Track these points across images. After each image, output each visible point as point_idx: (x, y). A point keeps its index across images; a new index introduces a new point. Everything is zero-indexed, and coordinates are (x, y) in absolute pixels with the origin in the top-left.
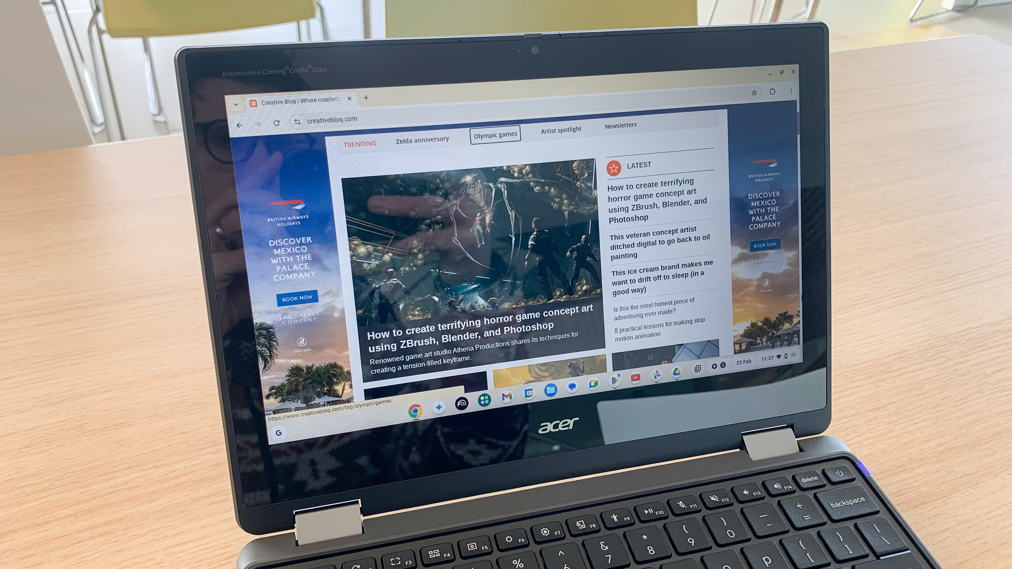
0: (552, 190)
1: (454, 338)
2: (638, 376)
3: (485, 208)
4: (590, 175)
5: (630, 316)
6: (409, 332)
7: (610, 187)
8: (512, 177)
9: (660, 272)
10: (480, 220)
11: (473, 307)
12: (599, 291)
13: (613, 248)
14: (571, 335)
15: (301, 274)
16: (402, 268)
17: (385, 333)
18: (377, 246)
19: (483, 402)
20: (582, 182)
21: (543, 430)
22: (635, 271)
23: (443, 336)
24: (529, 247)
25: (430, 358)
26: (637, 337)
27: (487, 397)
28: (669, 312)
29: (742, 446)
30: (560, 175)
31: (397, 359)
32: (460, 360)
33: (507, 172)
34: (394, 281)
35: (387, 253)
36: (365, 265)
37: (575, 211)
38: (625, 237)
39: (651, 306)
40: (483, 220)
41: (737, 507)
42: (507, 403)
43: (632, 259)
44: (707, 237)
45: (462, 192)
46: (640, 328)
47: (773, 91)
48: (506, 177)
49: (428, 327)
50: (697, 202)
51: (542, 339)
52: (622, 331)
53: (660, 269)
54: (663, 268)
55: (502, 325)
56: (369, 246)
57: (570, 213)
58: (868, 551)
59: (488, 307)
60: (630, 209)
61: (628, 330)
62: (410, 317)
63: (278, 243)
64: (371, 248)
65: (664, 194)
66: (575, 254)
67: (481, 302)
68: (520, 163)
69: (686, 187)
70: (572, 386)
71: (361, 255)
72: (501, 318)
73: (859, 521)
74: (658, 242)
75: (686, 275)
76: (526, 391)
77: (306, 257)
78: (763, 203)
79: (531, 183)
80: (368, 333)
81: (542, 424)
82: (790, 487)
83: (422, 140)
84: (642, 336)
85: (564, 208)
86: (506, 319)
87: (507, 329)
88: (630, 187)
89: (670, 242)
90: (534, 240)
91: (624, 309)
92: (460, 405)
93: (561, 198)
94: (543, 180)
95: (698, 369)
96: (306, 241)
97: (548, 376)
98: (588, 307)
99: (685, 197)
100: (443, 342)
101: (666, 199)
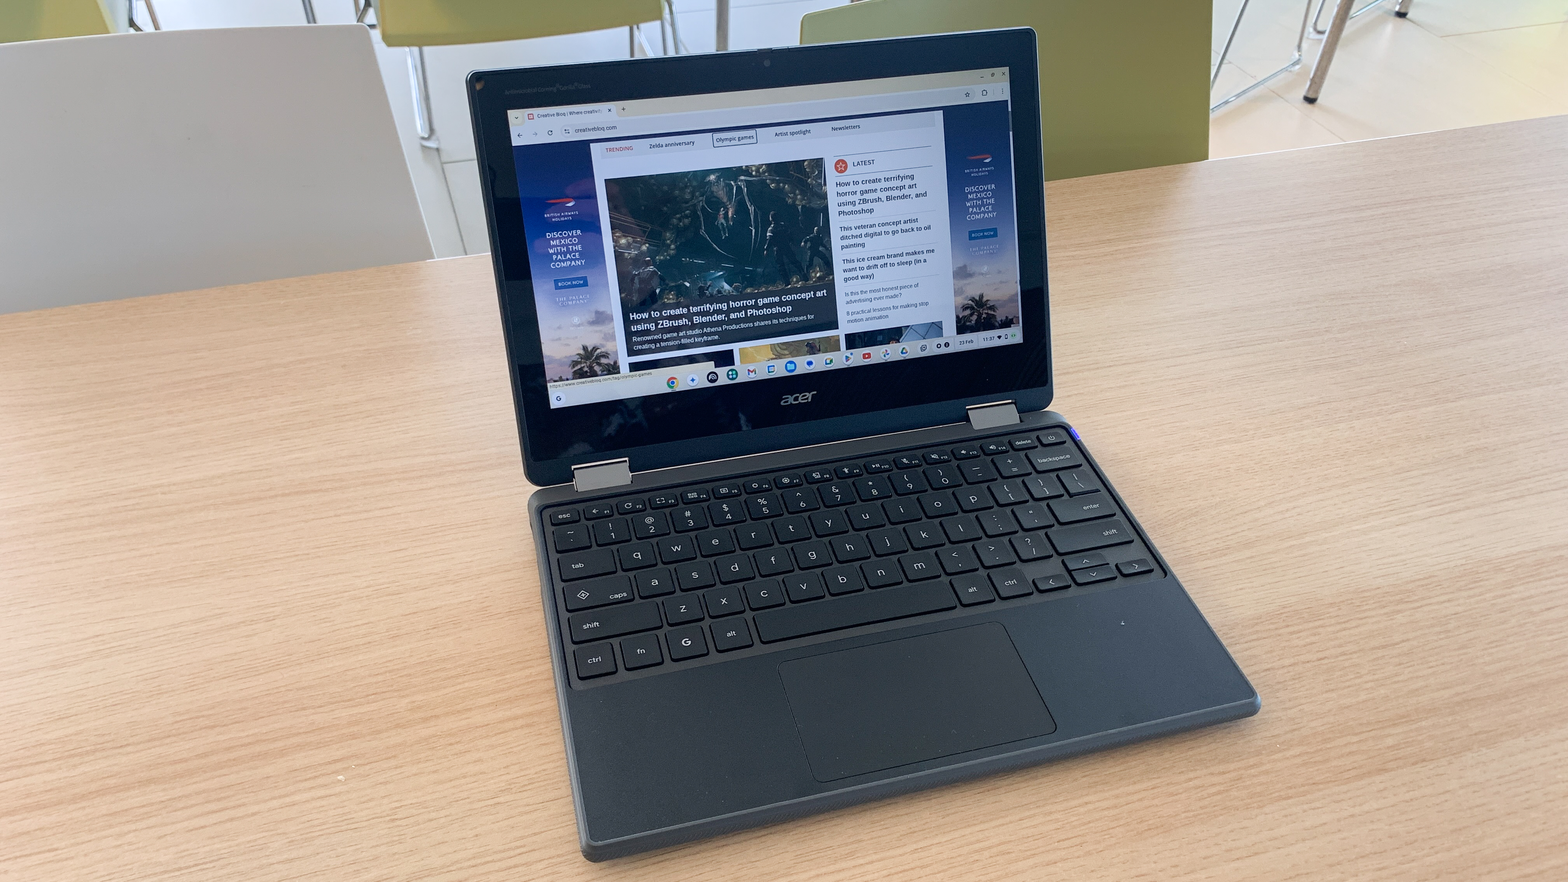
0: (786, 186)
1: (704, 319)
2: (869, 354)
3: (728, 203)
4: (820, 172)
5: (860, 300)
6: (665, 313)
7: (838, 183)
8: (751, 175)
9: (886, 260)
10: (724, 214)
11: (719, 292)
12: (831, 277)
13: (843, 238)
14: (807, 317)
15: (573, 262)
16: (657, 257)
17: (645, 314)
18: (636, 238)
19: (731, 377)
20: (813, 179)
21: (784, 402)
22: (863, 259)
23: (694, 318)
24: (768, 238)
25: (684, 337)
26: (867, 319)
27: (734, 372)
28: (896, 296)
29: (967, 419)
30: (793, 173)
31: (656, 337)
32: (710, 338)
33: (745, 171)
34: (651, 268)
35: (645, 244)
36: (626, 255)
37: (808, 205)
38: (853, 228)
39: (879, 291)
40: (726, 214)
41: (954, 463)
42: (753, 377)
43: (860, 248)
44: (929, 228)
45: (708, 189)
46: (869, 311)
47: (985, 92)
48: (745, 176)
49: (681, 309)
50: (917, 196)
51: (781, 321)
52: (853, 313)
53: (886, 257)
54: (889, 256)
55: (746, 308)
56: (629, 238)
57: (803, 206)
58: (1062, 491)
59: (733, 292)
60: (857, 203)
61: (858, 313)
62: (666, 300)
63: (554, 235)
64: (630, 239)
65: (887, 189)
66: (809, 244)
67: (726, 287)
68: (757, 163)
69: (907, 182)
70: (810, 363)
71: (622, 246)
72: (745, 302)
73: (1060, 473)
74: (883, 233)
75: (910, 263)
76: (769, 367)
77: (577, 248)
78: (979, 195)
79: (768, 181)
80: (631, 314)
81: (783, 397)
82: (1004, 448)
83: (671, 145)
84: (872, 319)
85: (797, 202)
86: (749, 303)
87: (750, 312)
88: (856, 183)
89: (894, 233)
90: (772, 231)
91: (855, 294)
92: (711, 379)
93: (795, 194)
94: (777, 178)
95: (923, 348)
96: (577, 233)
97: (787, 354)
98: (822, 292)
99: (906, 192)
100: (695, 322)
101: (889, 193)
